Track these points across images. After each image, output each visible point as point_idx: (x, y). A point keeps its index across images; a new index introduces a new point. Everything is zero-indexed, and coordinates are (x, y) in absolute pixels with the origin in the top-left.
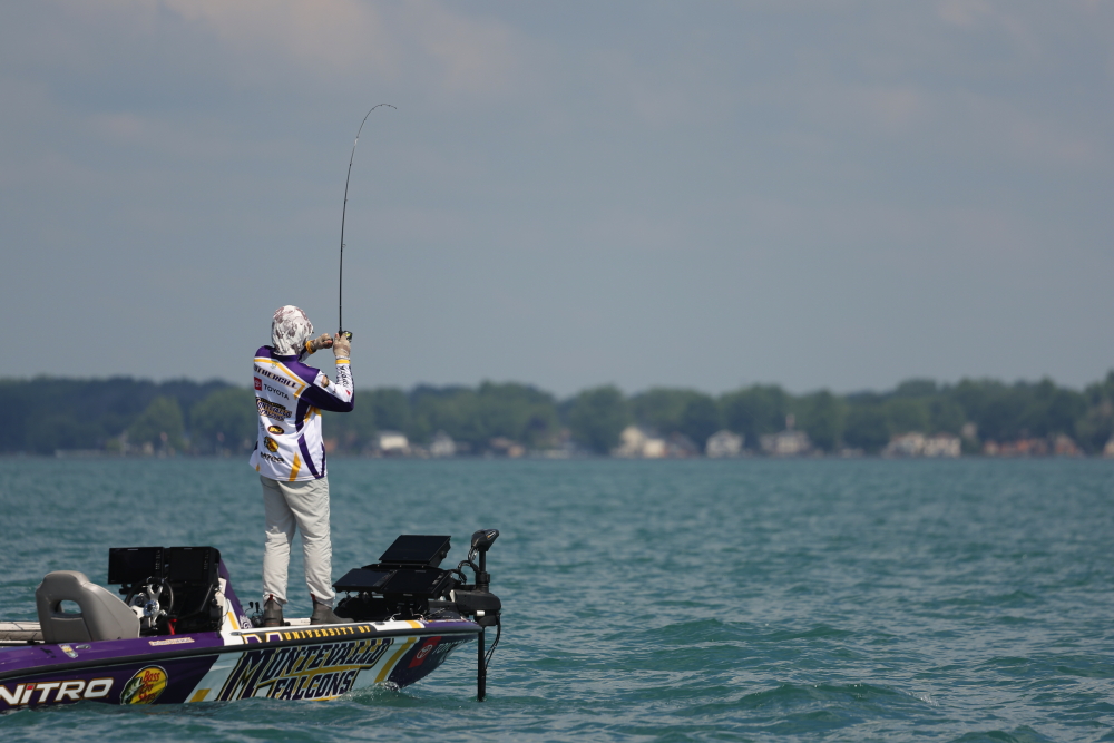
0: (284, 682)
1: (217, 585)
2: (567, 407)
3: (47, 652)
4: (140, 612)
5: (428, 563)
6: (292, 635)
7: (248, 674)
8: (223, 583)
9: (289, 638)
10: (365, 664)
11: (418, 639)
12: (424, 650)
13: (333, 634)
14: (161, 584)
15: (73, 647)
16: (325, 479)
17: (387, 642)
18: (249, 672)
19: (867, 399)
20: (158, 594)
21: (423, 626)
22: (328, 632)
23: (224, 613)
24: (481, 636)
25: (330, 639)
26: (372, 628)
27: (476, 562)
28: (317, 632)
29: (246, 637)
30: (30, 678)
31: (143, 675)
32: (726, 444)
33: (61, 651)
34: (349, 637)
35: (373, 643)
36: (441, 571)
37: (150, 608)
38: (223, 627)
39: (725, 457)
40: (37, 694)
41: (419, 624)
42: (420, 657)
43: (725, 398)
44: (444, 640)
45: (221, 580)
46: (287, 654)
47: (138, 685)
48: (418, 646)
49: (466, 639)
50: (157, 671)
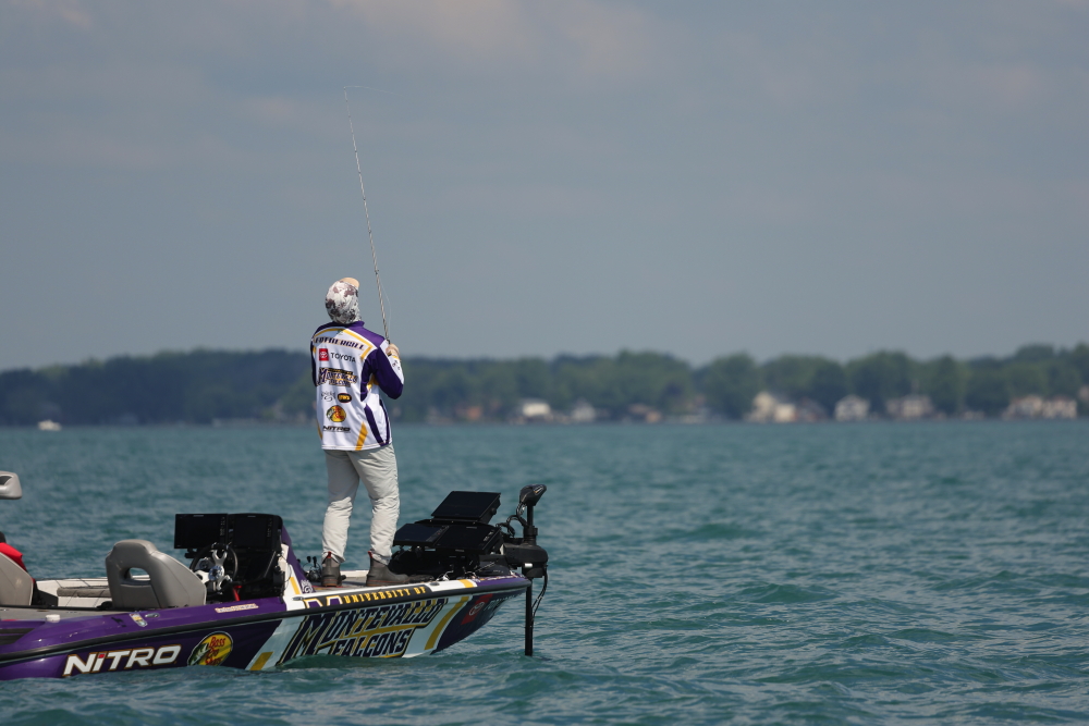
0: (343, 642)
1: (280, 551)
2: (700, 375)
3: (118, 621)
4: (206, 577)
5: (479, 519)
6: (351, 599)
7: (309, 637)
8: (285, 548)
9: (348, 601)
10: (420, 623)
11: (470, 597)
12: (475, 608)
13: (390, 596)
14: (226, 550)
15: (142, 616)
17: (442, 602)
18: (310, 635)
19: (987, 365)
20: (223, 560)
21: (475, 585)
22: (385, 594)
23: (286, 578)
24: (529, 589)
25: (387, 601)
26: (427, 589)
27: (524, 516)
28: (374, 594)
29: (307, 601)
30: (101, 647)
31: (209, 641)
32: (853, 408)
33: (132, 620)
34: (406, 599)
35: (429, 603)
36: (492, 527)
37: (215, 573)
38: (285, 592)
39: (853, 420)
40: (108, 662)
41: (472, 583)
42: (471, 614)
44: (495, 597)
45: (283, 546)
46: (347, 617)
47: (204, 650)
48: (470, 604)
49: (515, 594)
50: (222, 637)
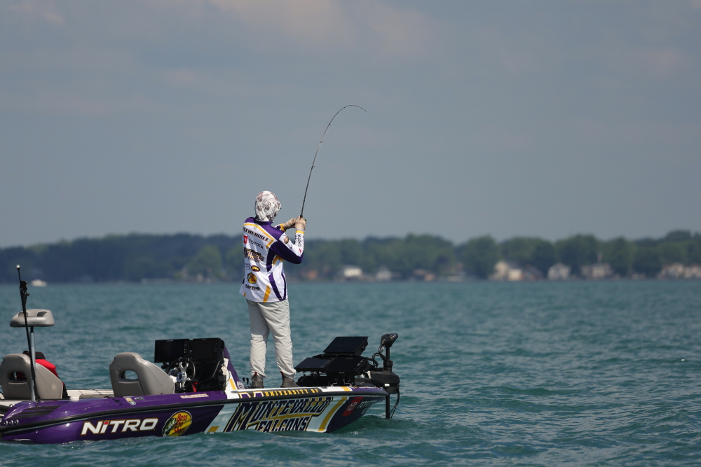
0: (265, 423)
1: (223, 362)
2: (460, 250)
3: (117, 401)
4: (174, 379)
5: (354, 353)
6: (269, 394)
7: (242, 417)
8: (226, 361)
9: (268, 395)
10: (315, 413)
11: (348, 398)
12: (352, 405)
13: (295, 393)
14: (187, 362)
15: (133, 398)
16: (287, 301)
17: (329, 400)
18: (243, 416)
19: (647, 243)
20: (186, 368)
21: (351, 390)
22: (292, 392)
23: (227, 379)
24: (388, 398)
25: (293, 396)
26: (320, 390)
27: (384, 353)
28: (285, 392)
29: (241, 394)
30: (106, 417)
31: (176, 416)
32: (560, 272)
33: (126, 401)
34: (305, 395)
35: (320, 399)
36: (362, 357)
37: (181, 377)
38: (226, 388)
39: (560, 279)
40: (111, 427)
41: (349, 389)
42: (349, 410)
43: (559, 243)
44: (364, 399)
45: (225, 359)
46: (267, 406)
47: (173, 423)
48: (348, 403)
49: (379, 399)
50: (185, 414)
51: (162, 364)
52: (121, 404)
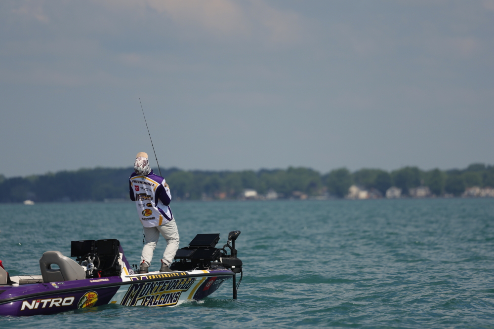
0: (149, 297)
2: (325, 178)
3: (45, 286)
4: (85, 268)
5: (210, 245)
6: (152, 277)
7: (133, 294)
8: (121, 255)
10: (184, 289)
11: (207, 278)
12: (209, 283)
13: (170, 276)
15: (56, 284)
17: (193, 279)
18: (133, 293)
20: (93, 260)
21: (209, 272)
22: (167, 275)
23: (122, 268)
26: (187, 273)
27: (231, 245)
28: (162, 275)
29: (132, 278)
30: (38, 297)
31: (87, 295)
34: (177, 277)
35: (187, 280)
36: (216, 249)
38: (122, 274)
39: (394, 198)
40: (41, 304)
41: (207, 271)
42: (208, 286)
43: (393, 173)
44: (218, 278)
47: (85, 300)
48: (207, 281)
49: (227, 278)
50: (94, 293)
51: (76, 258)
52: (48, 288)
